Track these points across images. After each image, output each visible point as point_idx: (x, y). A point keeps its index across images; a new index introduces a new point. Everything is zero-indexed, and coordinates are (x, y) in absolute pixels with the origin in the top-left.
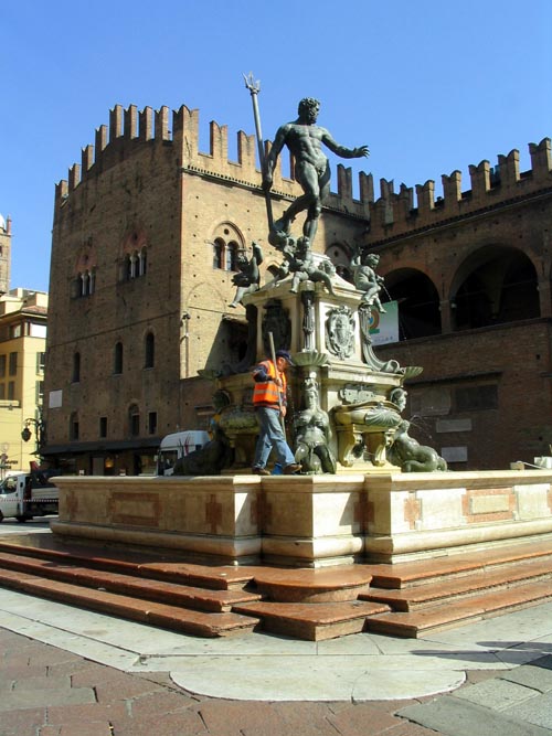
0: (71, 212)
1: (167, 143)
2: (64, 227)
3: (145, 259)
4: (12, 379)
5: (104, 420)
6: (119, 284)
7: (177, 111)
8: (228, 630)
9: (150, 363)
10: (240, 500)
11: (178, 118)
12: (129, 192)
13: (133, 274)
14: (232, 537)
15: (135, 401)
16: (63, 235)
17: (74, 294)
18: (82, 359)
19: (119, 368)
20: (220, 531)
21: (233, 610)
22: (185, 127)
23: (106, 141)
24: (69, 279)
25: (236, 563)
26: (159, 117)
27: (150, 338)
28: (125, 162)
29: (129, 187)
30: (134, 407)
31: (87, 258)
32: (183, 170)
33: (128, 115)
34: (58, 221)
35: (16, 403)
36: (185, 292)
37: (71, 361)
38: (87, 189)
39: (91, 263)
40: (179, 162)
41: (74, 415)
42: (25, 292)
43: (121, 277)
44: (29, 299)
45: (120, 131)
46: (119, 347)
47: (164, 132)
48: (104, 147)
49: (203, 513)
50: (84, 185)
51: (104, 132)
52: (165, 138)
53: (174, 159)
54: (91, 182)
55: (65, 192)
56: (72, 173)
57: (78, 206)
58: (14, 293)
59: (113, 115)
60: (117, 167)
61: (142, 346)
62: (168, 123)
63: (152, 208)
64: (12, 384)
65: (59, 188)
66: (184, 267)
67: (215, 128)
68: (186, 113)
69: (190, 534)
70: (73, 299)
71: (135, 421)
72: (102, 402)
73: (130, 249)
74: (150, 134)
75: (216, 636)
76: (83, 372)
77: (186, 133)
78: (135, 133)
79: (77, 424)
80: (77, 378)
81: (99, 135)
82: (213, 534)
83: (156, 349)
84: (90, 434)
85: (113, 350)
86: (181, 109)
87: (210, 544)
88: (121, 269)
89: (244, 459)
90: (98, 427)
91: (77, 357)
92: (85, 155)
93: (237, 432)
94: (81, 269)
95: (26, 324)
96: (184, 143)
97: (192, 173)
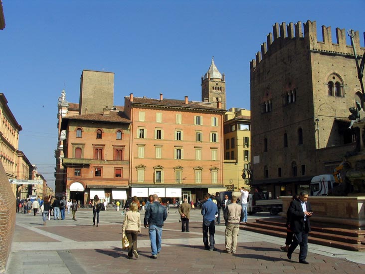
0: (258, 74)
1: (302, 39)
2: (256, 81)
3: (295, 94)
4: (232, 150)
5: (280, 169)
6: (284, 106)
7: (305, 23)
8: (361, 249)
9: (301, 142)
10: (360, 205)
11: (306, 27)
12: (285, 63)
13: (290, 101)
14: (357, 219)
15: (294, 160)
16: (255, 84)
17: (262, 112)
18: (268, 142)
19: (286, 145)
20: (352, 217)
21: (362, 243)
22: (310, 30)
23: (272, 40)
24: (259, 105)
25: (360, 229)
26: (297, 27)
27: (300, 130)
28: (282, 49)
29: (285, 61)
30: (294, 163)
31: (267, 94)
32: (311, 51)
33: (281, 27)
34: (252, 78)
35: (235, 161)
36: (315, 109)
37: (263, 142)
38: (265, 62)
39: (270, 97)
40: (308, 47)
41: (266, 167)
42: (236, 109)
43: (284, 102)
44: (238, 113)
45: (279, 35)
46: (286, 135)
47: (300, 34)
48: (271, 43)
49: (345, 210)
50: (264, 61)
51: (271, 36)
52: (300, 36)
53: (306, 46)
54: (267, 59)
55: (255, 65)
56: (257, 56)
57: (261, 71)
58: (231, 110)
59: (275, 28)
60: (279, 52)
61: (296, 134)
62: (301, 29)
63: (297, 70)
64: (233, 152)
65: (251, 64)
66: (314, 97)
67: (325, 28)
68: (310, 23)
69: (341, 218)
70: (262, 114)
71: (295, 169)
72: (279, 161)
73: (288, 90)
74: (293, 35)
75: (357, 251)
76: (269, 147)
77: (311, 33)
78: (286, 35)
79: (267, 171)
80: (266, 150)
81: (268, 38)
82: (350, 218)
83: (303, 136)
84: (274, 175)
85: (282, 137)
86: (308, 22)
87: (349, 221)
88: (284, 99)
89: (357, 190)
90: (277, 173)
91: (266, 140)
92: (263, 47)
93: (355, 179)
94: (265, 100)
95: (238, 125)
96: (310, 38)
97: (315, 52)
